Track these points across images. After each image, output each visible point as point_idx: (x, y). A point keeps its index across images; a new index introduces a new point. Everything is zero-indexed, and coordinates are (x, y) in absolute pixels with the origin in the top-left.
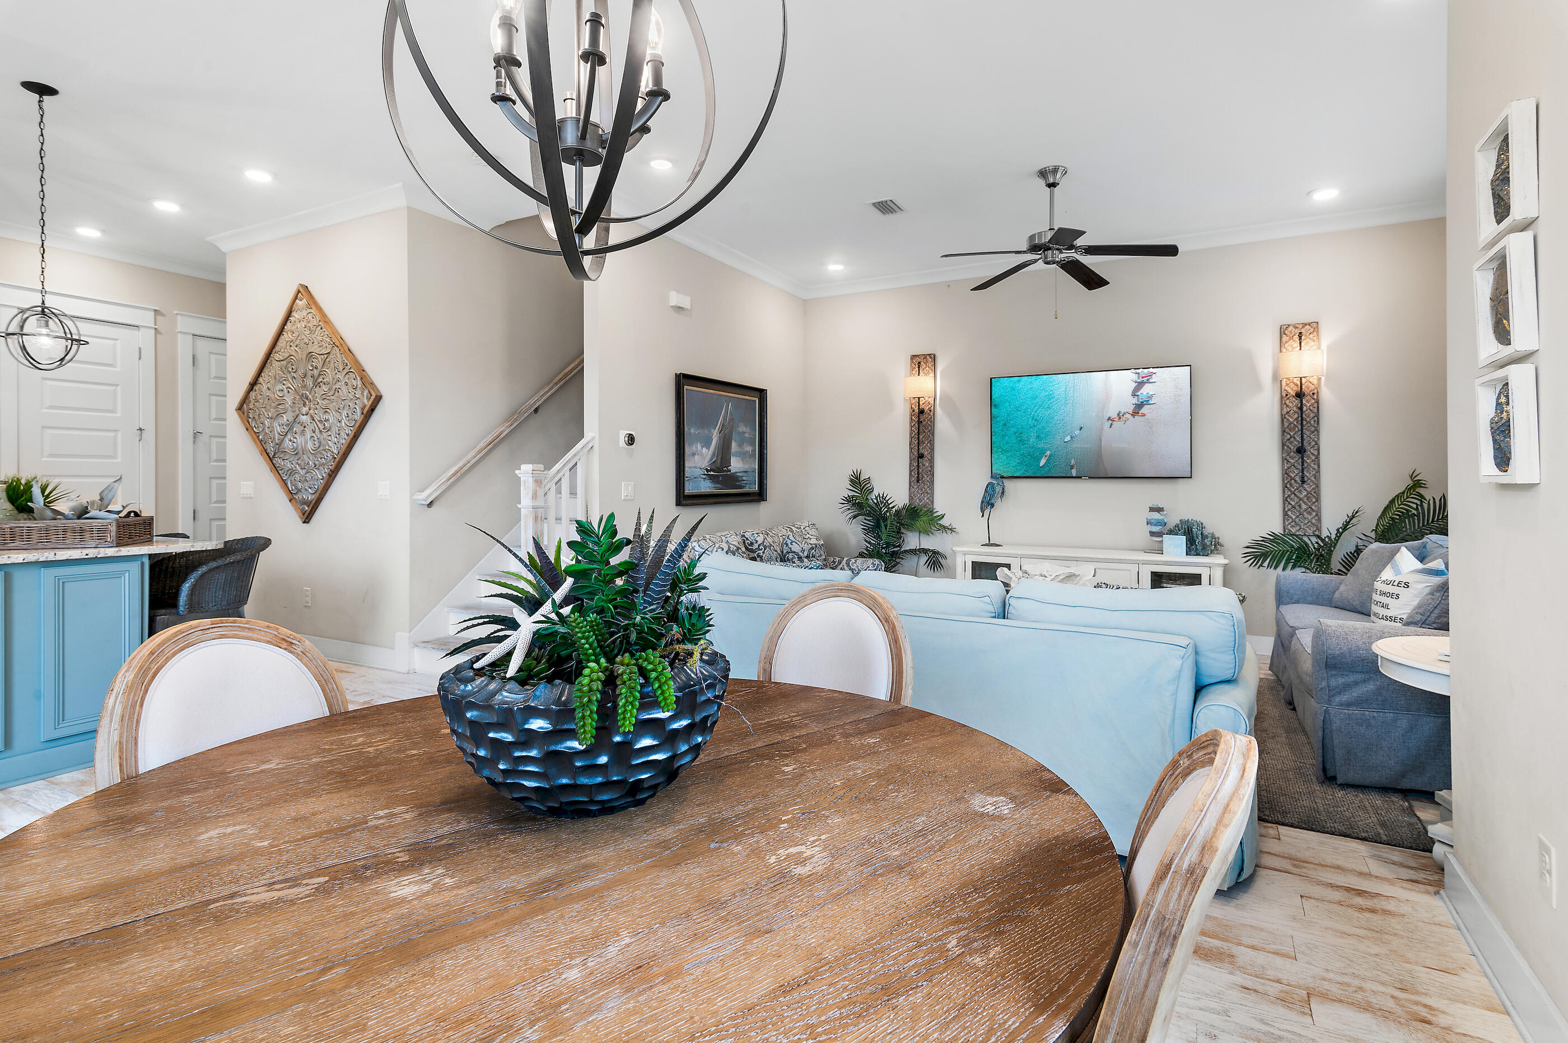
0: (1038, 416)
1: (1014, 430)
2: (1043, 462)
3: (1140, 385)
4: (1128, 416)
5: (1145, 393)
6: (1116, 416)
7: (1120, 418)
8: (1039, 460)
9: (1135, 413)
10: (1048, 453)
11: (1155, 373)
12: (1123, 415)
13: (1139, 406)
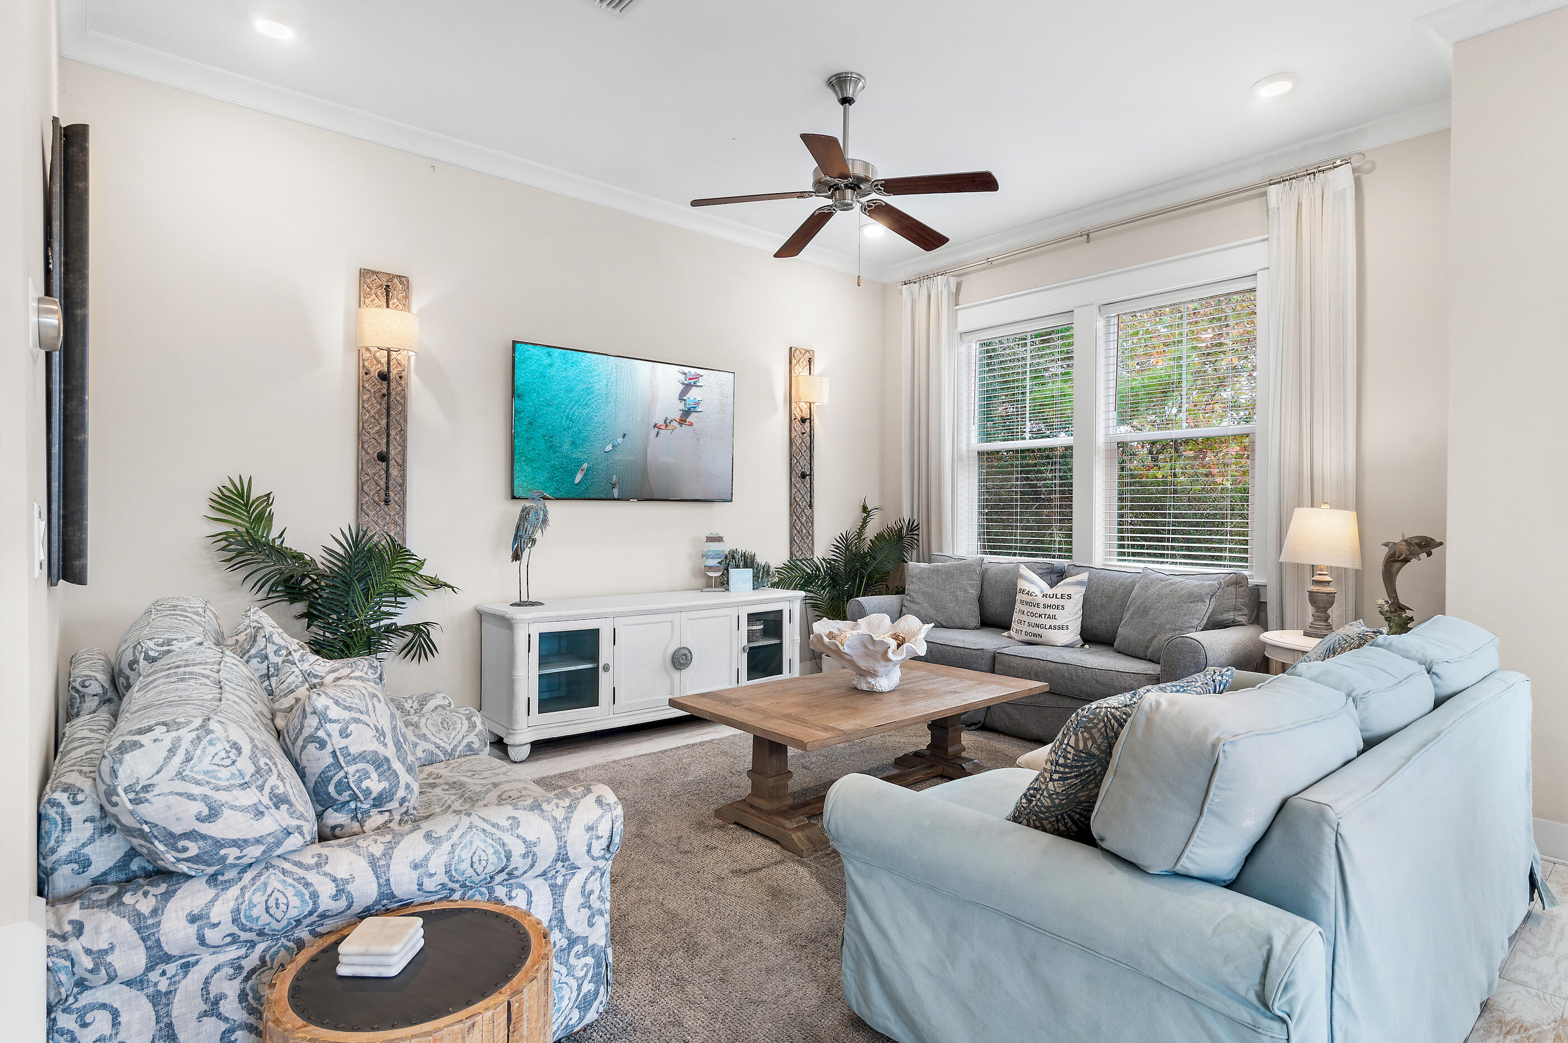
0: (573, 415)
1: (543, 431)
2: (578, 478)
3: (687, 388)
4: (675, 423)
5: (692, 399)
6: (663, 423)
7: (667, 426)
8: (573, 475)
9: (682, 421)
10: (585, 465)
11: (702, 376)
12: (670, 423)
13: (687, 413)
